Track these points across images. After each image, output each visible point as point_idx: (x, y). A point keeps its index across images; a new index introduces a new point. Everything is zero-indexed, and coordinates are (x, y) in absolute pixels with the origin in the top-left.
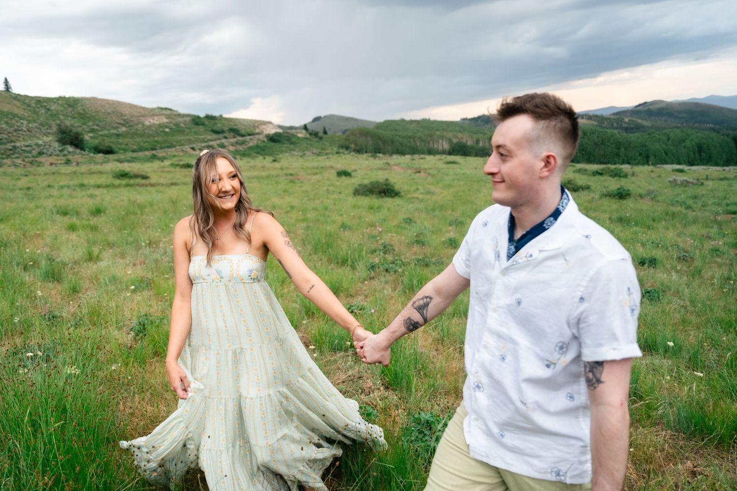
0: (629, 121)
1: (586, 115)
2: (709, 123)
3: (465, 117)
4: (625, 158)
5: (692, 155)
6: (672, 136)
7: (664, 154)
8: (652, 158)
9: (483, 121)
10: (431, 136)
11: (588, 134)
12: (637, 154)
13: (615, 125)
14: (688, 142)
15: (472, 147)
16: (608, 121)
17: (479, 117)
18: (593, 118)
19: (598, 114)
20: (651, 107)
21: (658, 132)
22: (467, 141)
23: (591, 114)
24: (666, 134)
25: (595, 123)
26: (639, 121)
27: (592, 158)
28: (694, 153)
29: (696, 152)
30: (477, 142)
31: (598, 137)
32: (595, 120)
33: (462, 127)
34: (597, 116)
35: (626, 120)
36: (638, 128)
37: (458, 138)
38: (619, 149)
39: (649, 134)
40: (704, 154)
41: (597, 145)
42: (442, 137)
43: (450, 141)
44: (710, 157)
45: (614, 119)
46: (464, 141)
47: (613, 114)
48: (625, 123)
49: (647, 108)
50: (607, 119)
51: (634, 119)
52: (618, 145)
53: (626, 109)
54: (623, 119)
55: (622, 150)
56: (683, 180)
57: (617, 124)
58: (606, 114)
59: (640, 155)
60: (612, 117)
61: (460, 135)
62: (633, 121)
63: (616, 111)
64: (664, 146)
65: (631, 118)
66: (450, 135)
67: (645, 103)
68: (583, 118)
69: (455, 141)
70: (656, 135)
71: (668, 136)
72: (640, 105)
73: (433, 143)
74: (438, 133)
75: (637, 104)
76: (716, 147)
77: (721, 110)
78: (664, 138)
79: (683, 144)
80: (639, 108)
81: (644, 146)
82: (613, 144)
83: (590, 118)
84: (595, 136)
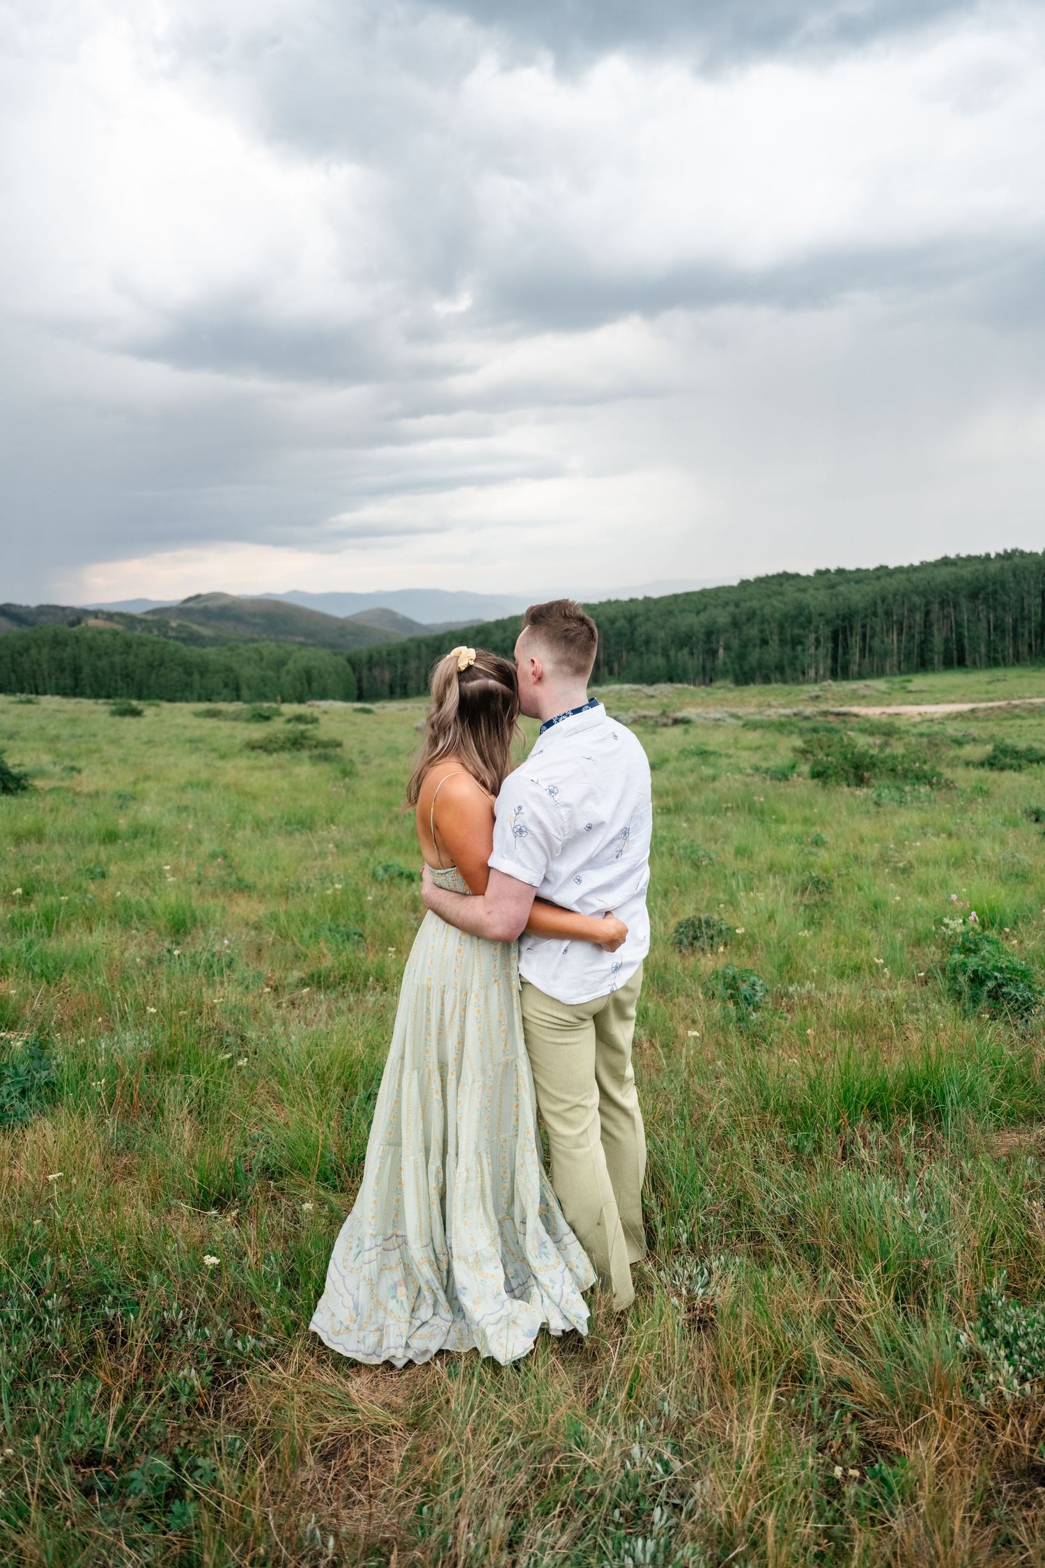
0: (179, 625)
4: (203, 691)
5: (299, 686)
6: (265, 653)
7: (260, 684)
8: (244, 690)
12: (221, 685)
13: (155, 632)
14: (290, 665)
16: (143, 624)
18: (116, 618)
19: (124, 610)
20: (210, 604)
23: (110, 610)
24: (256, 650)
25: (120, 628)
26: (195, 627)
27: (145, 692)
28: (302, 684)
29: (304, 681)
32: (118, 623)
34: (121, 615)
35: (174, 624)
36: (201, 639)
38: (190, 674)
39: (231, 649)
40: (314, 685)
44: (324, 690)
45: (152, 621)
47: (148, 613)
48: (173, 629)
49: (202, 605)
50: (141, 621)
51: (186, 623)
52: (188, 668)
53: (167, 605)
54: (168, 623)
55: (196, 676)
57: (158, 630)
58: (137, 611)
59: (226, 685)
60: (149, 617)
62: (186, 626)
63: (150, 608)
64: (258, 670)
65: (180, 622)
67: (198, 597)
68: (97, 617)
71: (261, 653)
72: (190, 599)
75: (184, 597)
76: (330, 673)
77: (312, 614)
78: (256, 657)
79: (286, 668)
80: (190, 605)
81: (229, 669)
82: (180, 665)
83: (110, 616)
84: (148, 649)
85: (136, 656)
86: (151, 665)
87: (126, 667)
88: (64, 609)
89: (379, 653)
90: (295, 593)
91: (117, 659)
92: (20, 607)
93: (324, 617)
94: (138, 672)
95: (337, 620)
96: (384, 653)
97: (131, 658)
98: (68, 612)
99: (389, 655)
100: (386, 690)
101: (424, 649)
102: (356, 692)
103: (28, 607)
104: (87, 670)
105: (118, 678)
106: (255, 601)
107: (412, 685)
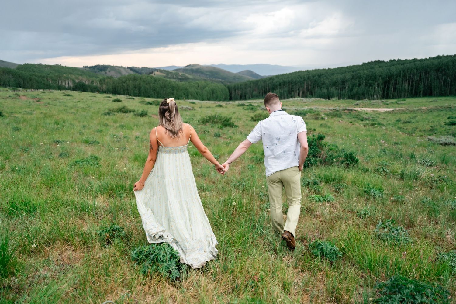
0: (182, 74)
1: (159, 70)
2: (220, 78)
3: (86, 65)
4: (177, 96)
6: (200, 84)
7: (195, 94)
8: (190, 96)
9: (98, 69)
10: (60, 77)
11: (157, 81)
12: (183, 94)
13: (175, 77)
14: (207, 88)
15: (89, 86)
17: (96, 66)
18: (163, 72)
19: (166, 69)
20: (193, 68)
21: (193, 82)
22: (85, 82)
23: (162, 69)
24: (197, 83)
25: (164, 75)
26: (187, 75)
27: (160, 96)
28: (210, 94)
29: (211, 93)
30: (92, 82)
31: (162, 83)
32: (164, 73)
33: (83, 72)
34: (165, 71)
35: (180, 74)
36: (186, 79)
37: (79, 79)
38: (173, 90)
39: (189, 83)
40: (214, 95)
41: (162, 87)
42: (68, 79)
43: (74, 81)
44: (217, 97)
45: (174, 73)
46: (84, 81)
47: (174, 70)
48: (180, 76)
49: (191, 68)
50: (171, 73)
51: (184, 74)
52: (173, 88)
53: (181, 68)
54: (179, 73)
55: (175, 91)
56: (186, 108)
57: (176, 76)
58: (170, 70)
59: (184, 94)
60: (173, 72)
61: (80, 78)
62: (184, 75)
63: (175, 68)
64: (196, 90)
65: (182, 73)
66: (73, 77)
67: (190, 65)
68: (158, 71)
69: (77, 81)
70: (192, 83)
71: (198, 84)
72: (187, 66)
73: (62, 82)
74: (65, 75)
75: (186, 65)
76: (220, 91)
77: (225, 72)
78: (196, 85)
79: (205, 89)
80: (187, 68)
81: (186, 89)
82: (170, 87)
83: (161, 71)
84: (161, 82)
85: (157, 84)
86: (161, 87)
87: (154, 87)
88: (149, 68)
89: (238, 85)
90: (221, 65)
91: (152, 85)
92: (137, 68)
93: (229, 72)
94: (158, 89)
95: (233, 74)
96: (239, 85)
97: (156, 85)
98: (150, 69)
99: (241, 86)
100: (239, 97)
101: (252, 84)
102: (229, 98)
103: (139, 68)
104: (142, 88)
105: (152, 91)
106: (207, 67)
107: (247, 96)
